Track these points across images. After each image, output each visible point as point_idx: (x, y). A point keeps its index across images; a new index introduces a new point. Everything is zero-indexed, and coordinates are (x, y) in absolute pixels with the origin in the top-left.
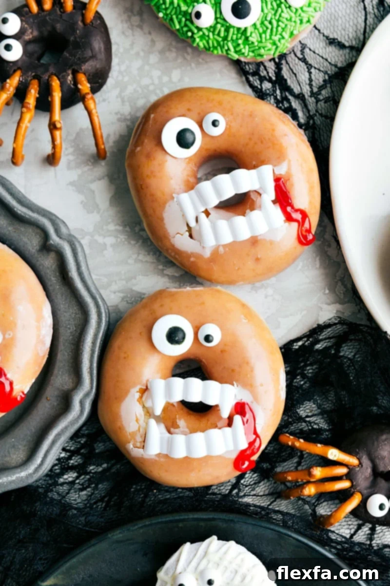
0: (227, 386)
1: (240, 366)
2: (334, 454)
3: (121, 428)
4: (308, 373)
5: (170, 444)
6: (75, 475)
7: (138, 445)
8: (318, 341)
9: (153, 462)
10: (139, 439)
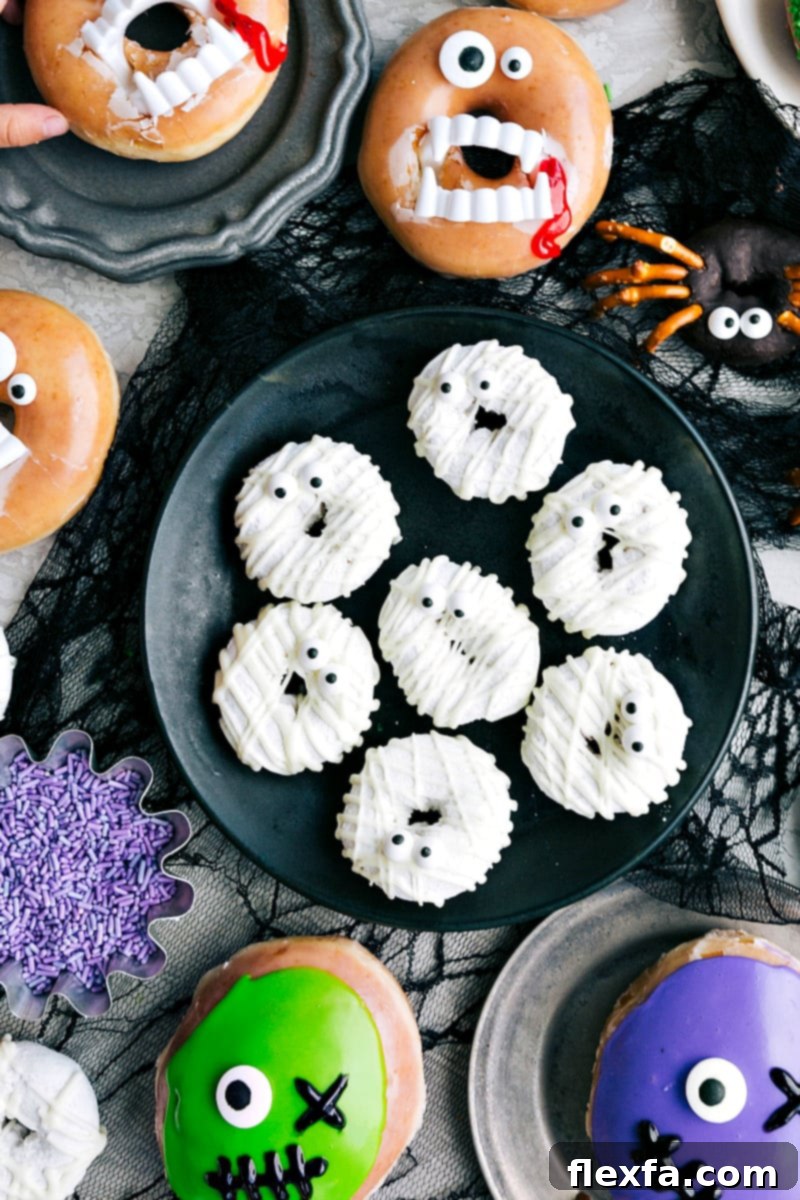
0: (533, 134)
1: (553, 109)
2: (669, 245)
3: (386, 182)
4: (645, 152)
5: (450, 204)
6: (318, 259)
7: (407, 204)
8: (664, 109)
9: (424, 229)
10: (409, 197)
